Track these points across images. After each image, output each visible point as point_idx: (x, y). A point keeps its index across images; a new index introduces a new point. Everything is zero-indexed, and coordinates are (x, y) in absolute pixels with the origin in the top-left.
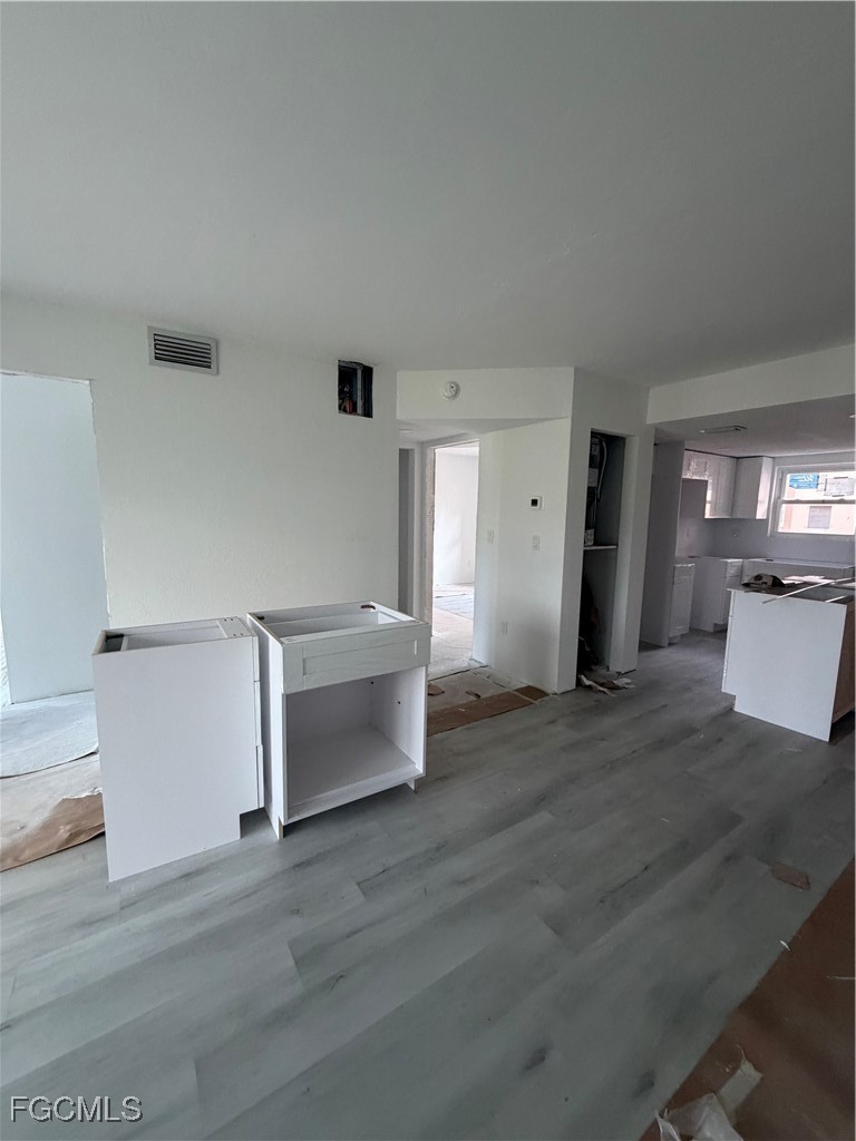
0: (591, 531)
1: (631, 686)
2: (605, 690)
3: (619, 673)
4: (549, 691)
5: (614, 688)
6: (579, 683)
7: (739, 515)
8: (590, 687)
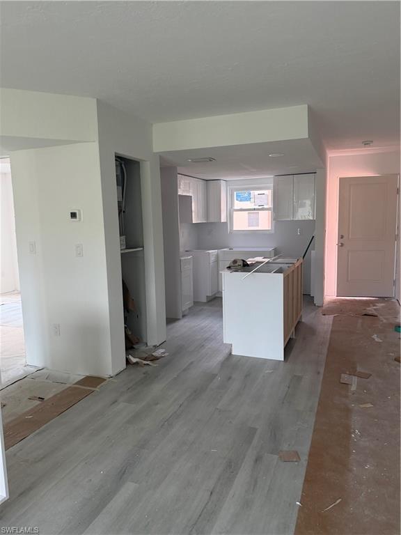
0: (123, 237)
1: (166, 354)
2: (148, 362)
3: (155, 346)
4: (105, 376)
5: (154, 359)
6: (128, 362)
7: (212, 220)
8: (137, 363)
